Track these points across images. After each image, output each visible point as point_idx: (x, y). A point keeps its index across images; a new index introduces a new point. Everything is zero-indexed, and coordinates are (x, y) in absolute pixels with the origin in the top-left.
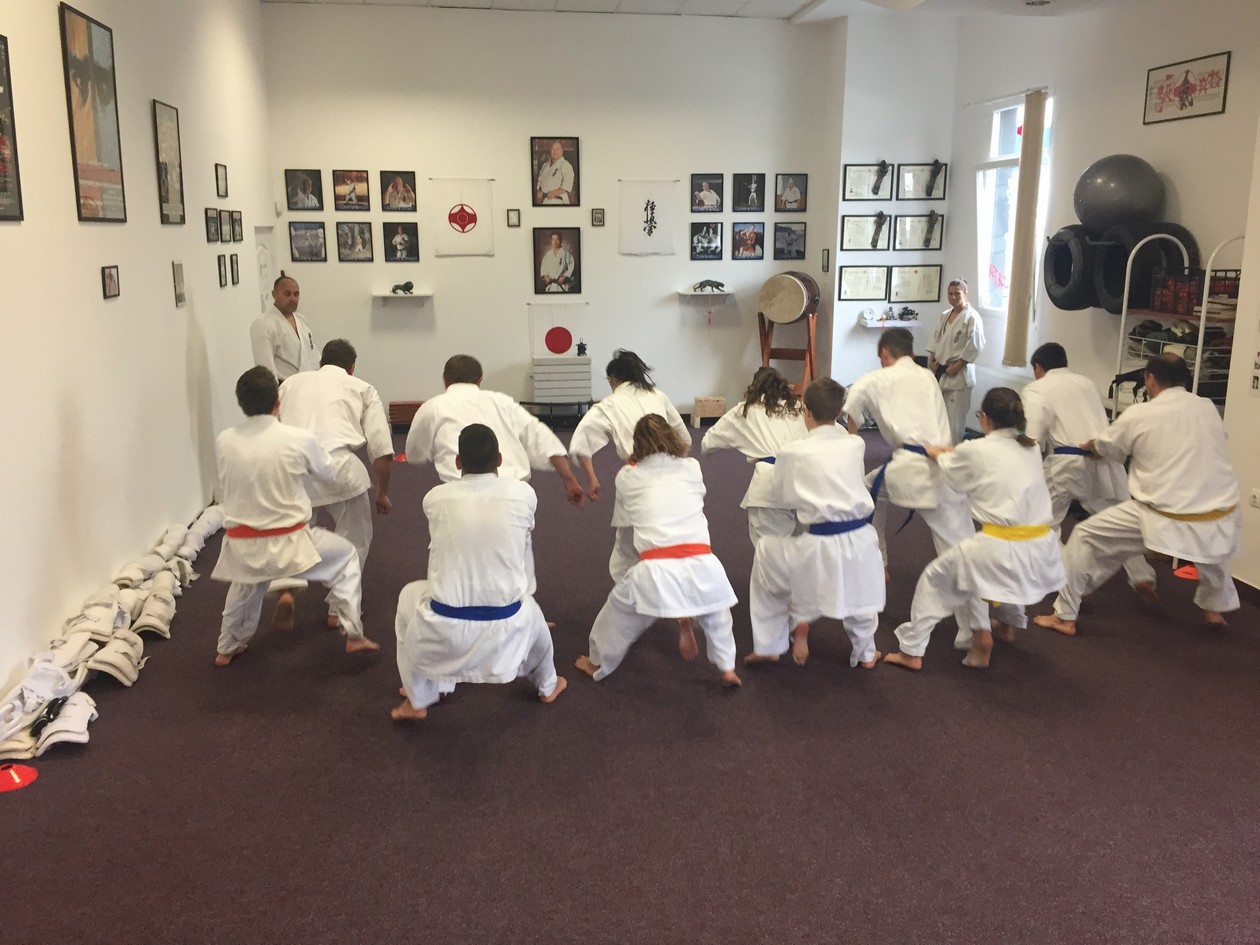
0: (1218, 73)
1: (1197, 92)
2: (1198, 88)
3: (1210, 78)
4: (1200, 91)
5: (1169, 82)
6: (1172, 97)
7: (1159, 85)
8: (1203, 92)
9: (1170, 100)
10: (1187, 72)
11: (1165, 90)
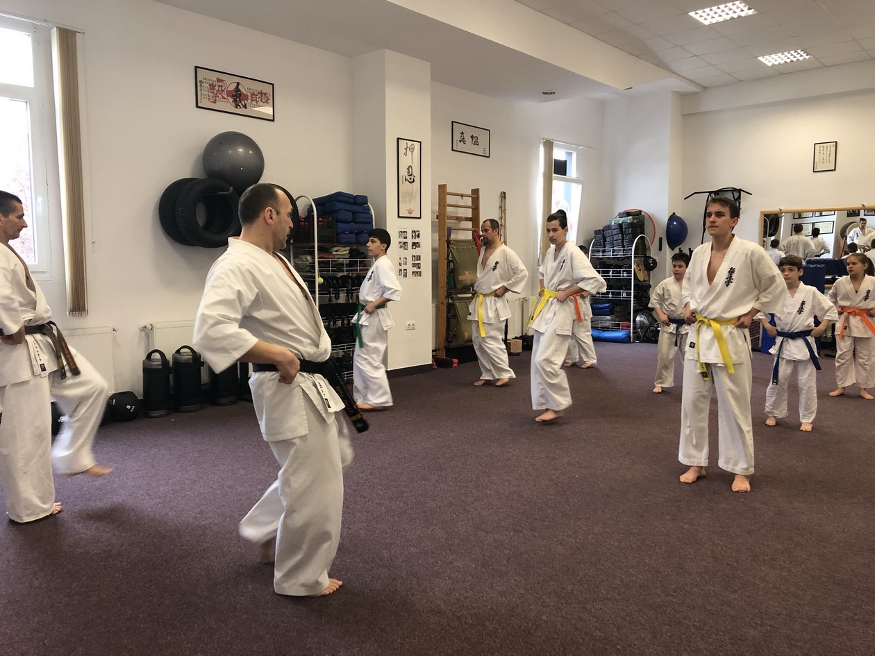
0: (266, 94)
1: (249, 101)
2: (250, 98)
3: (259, 95)
4: (252, 100)
5: (220, 84)
6: (225, 96)
7: (211, 82)
8: (254, 102)
9: (224, 98)
10: (238, 84)
11: (217, 88)
